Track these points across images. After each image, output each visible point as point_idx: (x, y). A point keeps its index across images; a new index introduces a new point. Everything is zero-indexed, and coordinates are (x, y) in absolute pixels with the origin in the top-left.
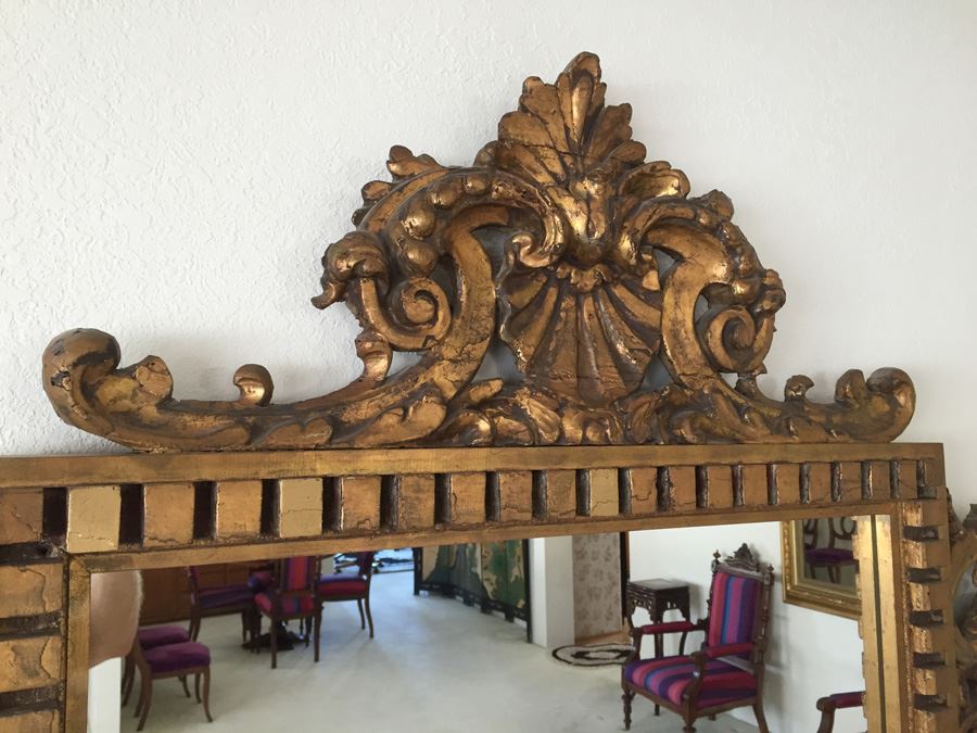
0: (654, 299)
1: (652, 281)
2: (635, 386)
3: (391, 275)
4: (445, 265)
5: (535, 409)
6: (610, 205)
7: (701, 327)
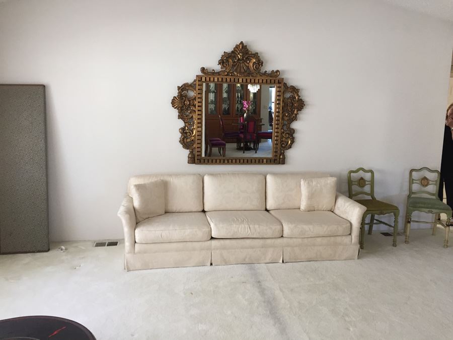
0: (249, 63)
1: (248, 62)
2: (245, 71)
3: (223, 63)
4: (228, 61)
5: (235, 73)
6: (243, 55)
7: (253, 66)
